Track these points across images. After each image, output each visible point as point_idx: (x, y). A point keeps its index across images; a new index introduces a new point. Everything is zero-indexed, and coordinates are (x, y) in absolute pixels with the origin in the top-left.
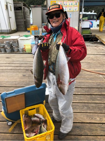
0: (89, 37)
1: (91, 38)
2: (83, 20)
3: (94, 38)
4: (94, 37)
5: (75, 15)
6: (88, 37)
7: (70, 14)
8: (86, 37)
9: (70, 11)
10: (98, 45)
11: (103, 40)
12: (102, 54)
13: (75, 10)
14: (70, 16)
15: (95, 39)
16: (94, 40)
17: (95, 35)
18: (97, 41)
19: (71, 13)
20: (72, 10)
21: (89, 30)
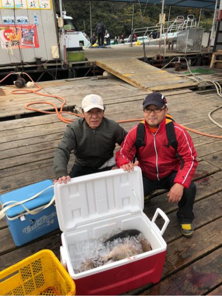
0: (85, 66)
1: (87, 69)
2: (66, 31)
3: (94, 69)
4: (95, 66)
5: (47, 19)
6: (82, 67)
7: (35, 17)
8: (78, 67)
9: (33, 7)
10: (110, 83)
11: (117, 71)
12: (131, 100)
13: (43, 7)
14: (36, 20)
15: (97, 71)
16: (94, 74)
17: (96, 62)
18: (102, 75)
19: (35, 14)
20: (37, 7)
21: (81, 51)
